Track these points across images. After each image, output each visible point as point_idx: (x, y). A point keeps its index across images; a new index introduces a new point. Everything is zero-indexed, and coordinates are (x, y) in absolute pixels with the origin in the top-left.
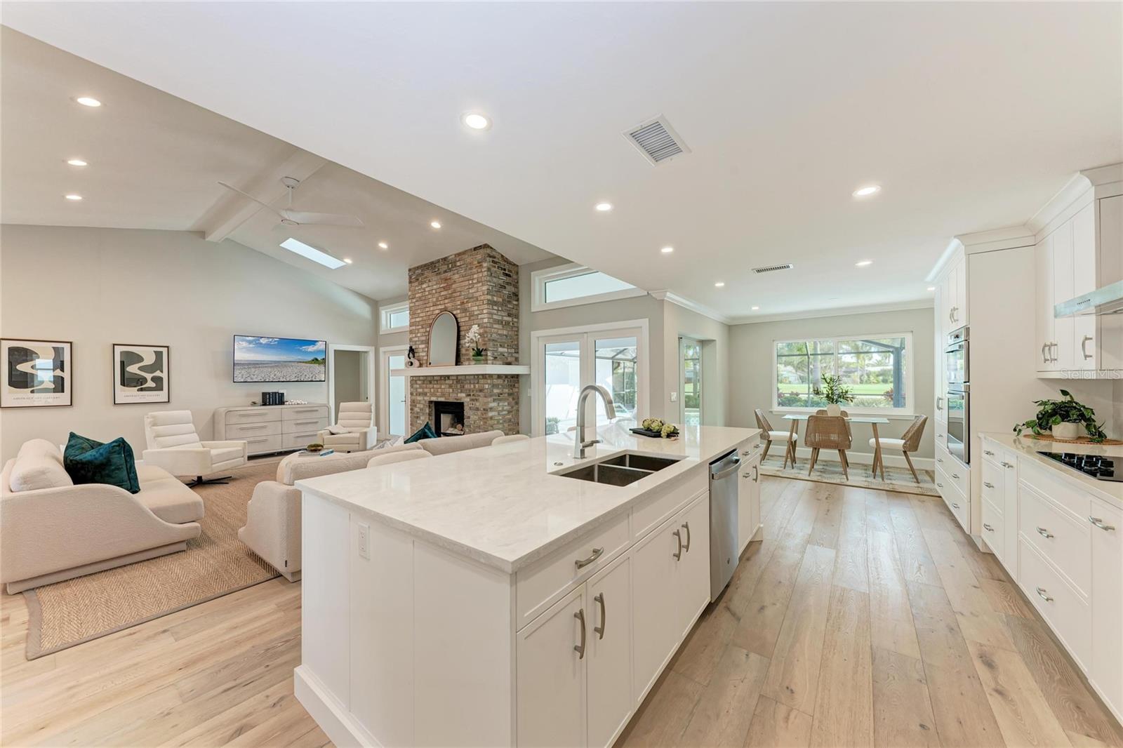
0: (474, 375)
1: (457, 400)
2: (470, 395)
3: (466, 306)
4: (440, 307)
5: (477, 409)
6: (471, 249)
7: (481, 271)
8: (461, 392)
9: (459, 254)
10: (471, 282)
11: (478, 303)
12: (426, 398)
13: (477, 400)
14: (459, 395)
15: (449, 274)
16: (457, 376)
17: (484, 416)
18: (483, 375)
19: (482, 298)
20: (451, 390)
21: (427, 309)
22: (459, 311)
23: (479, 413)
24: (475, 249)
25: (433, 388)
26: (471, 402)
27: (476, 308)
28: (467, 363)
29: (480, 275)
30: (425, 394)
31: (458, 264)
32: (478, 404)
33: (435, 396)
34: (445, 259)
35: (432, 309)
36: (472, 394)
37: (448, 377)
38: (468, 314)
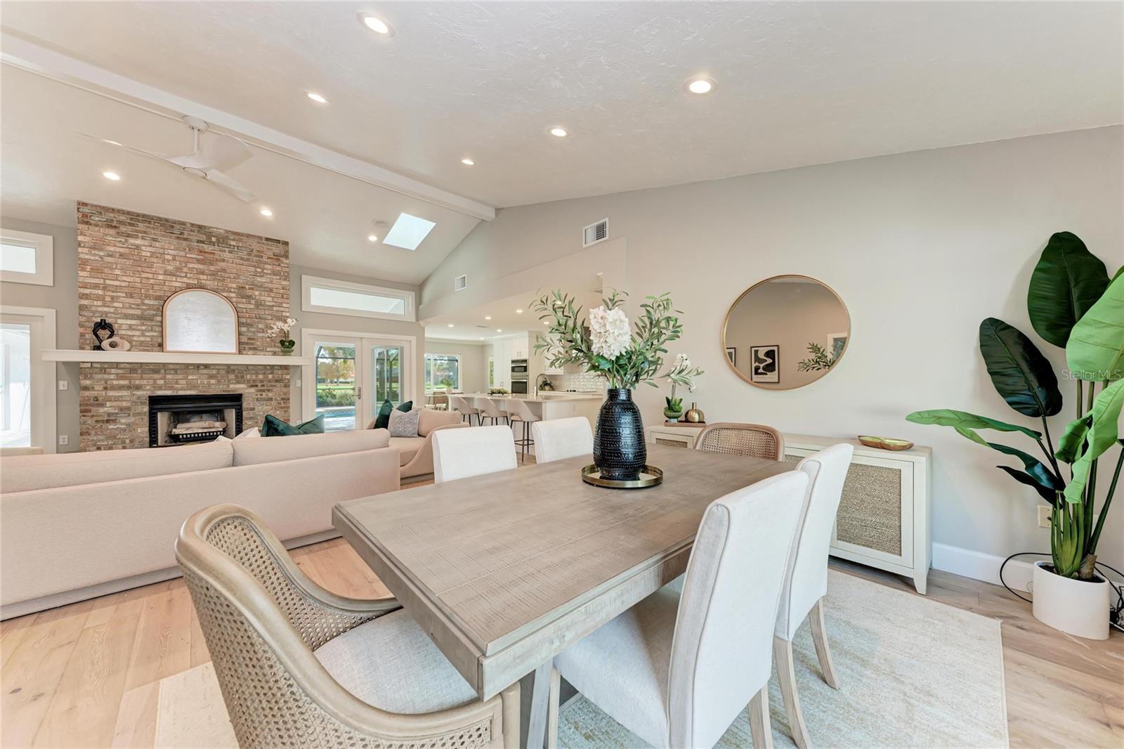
0: (265, 366)
1: (228, 391)
2: (257, 386)
3: (249, 292)
4: (185, 280)
5: (271, 399)
6: (260, 238)
7: (279, 265)
8: (238, 382)
9: (234, 233)
10: (259, 270)
11: (272, 295)
12: (139, 393)
13: (268, 390)
14: (231, 386)
15: (207, 248)
16: (229, 366)
17: (283, 405)
18: (281, 366)
19: (281, 291)
20: (213, 381)
21: (144, 275)
22: (233, 295)
23: (273, 403)
24: (267, 239)
25: (164, 378)
26: (259, 393)
27: (270, 299)
28: (251, 352)
29: (278, 268)
30: (138, 388)
31: (233, 243)
32: (270, 395)
33: (171, 388)
34: (201, 228)
35: (161, 277)
36: (259, 385)
37: (206, 366)
38: (253, 302)
